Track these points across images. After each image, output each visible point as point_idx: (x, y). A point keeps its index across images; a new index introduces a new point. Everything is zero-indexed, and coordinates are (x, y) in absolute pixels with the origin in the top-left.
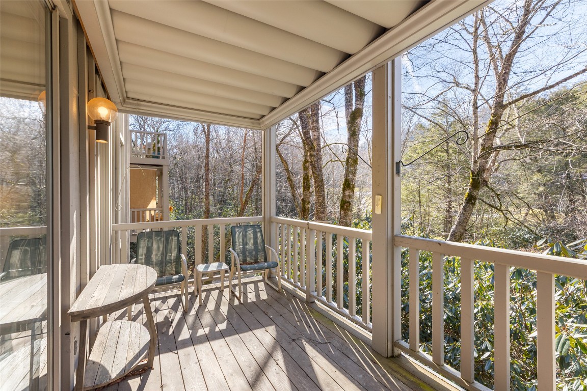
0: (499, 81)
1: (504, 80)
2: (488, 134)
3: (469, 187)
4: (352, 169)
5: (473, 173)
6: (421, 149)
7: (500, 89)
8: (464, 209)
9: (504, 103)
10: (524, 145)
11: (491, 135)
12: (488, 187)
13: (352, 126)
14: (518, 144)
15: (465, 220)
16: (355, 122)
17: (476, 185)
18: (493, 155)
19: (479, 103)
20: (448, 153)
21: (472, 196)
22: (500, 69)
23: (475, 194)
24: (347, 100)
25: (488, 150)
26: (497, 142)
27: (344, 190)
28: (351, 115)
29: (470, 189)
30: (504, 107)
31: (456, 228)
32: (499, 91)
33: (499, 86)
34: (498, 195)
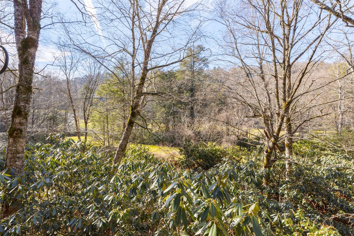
0: (145, 54)
1: (148, 55)
2: (140, 84)
3: (130, 116)
4: (24, 96)
5: (132, 107)
6: (108, 88)
7: (146, 60)
8: (127, 129)
9: (148, 68)
10: (156, 94)
11: (141, 85)
12: (140, 115)
13: (24, 54)
14: (153, 93)
15: (128, 137)
16: (27, 50)
17: (133, 115)
18: (142, 97)
19: (135, 65)
20: (123, 93)
21: (131, 121)
22: (146, 48)
23: (133, 120)
24: (17, 25)
25: (140, 94)
26: (145, 90)
27: (13, 117)
28: (22, 42)
29: (130, 117)
30: (148, 70)
31: (122, 142)
32: (145, 61)
33: (145, 57)
34: (145, 120)
